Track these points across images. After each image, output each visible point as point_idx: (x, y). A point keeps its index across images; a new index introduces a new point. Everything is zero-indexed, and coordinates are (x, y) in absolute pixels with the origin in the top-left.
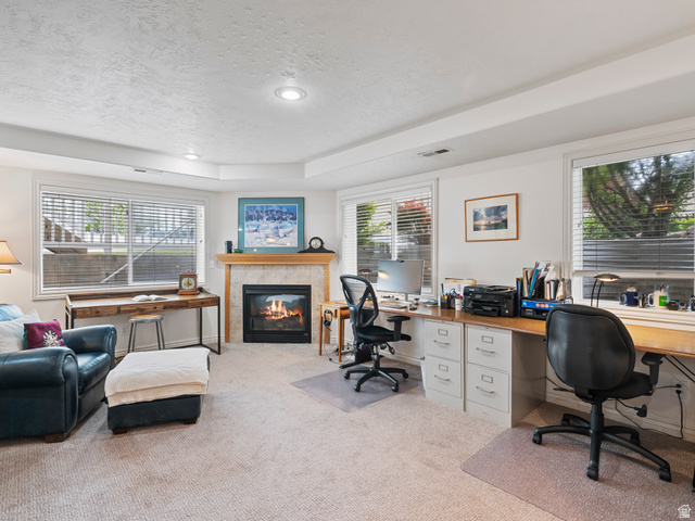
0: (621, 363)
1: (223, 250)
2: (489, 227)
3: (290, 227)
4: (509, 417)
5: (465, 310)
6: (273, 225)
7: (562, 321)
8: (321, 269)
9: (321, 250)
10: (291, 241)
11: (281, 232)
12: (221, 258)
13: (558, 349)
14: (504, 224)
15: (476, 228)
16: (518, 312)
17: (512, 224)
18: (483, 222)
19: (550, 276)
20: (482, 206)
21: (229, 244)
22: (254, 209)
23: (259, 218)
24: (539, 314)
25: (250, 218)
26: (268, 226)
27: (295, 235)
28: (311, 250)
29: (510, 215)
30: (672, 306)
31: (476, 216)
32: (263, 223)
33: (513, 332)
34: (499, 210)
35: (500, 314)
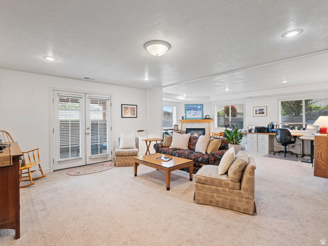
0: (289, 138)
1: (181, 119)
2: (259, 113)
3: (199, 112)
4: (268, 152)
5: (255, 132)
6: (194, 112)
7: (279, 131)
8: (208, 124)
9: (209, 118)
10: (200, 116)
11: (197, 114)
12: (180, 121)
13: (278, 137)
14: (263, 113)
15: (256, 114)
16: (268, 132)
17: (265, 113)
18: (258, 112)
19: (275, 124)
20: (258, 109)
21: (183, 117)
22: (189, 108)
23: (191, 110)
24: (273, 132)
25: (188, 110)
26: (193, 112)
27: (201, 114)
28: (206, 118)
29: (265, 111)
30: (299, 129)
31: (256, 111)
32: (192, 111)
33: (269, 135)
34: (261, 110)
35: (264, 132)
